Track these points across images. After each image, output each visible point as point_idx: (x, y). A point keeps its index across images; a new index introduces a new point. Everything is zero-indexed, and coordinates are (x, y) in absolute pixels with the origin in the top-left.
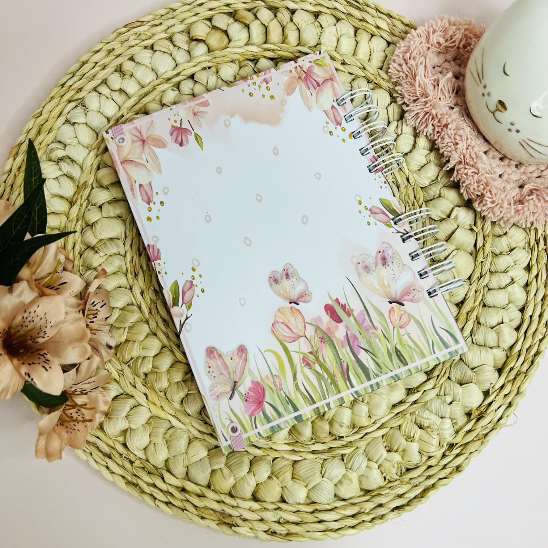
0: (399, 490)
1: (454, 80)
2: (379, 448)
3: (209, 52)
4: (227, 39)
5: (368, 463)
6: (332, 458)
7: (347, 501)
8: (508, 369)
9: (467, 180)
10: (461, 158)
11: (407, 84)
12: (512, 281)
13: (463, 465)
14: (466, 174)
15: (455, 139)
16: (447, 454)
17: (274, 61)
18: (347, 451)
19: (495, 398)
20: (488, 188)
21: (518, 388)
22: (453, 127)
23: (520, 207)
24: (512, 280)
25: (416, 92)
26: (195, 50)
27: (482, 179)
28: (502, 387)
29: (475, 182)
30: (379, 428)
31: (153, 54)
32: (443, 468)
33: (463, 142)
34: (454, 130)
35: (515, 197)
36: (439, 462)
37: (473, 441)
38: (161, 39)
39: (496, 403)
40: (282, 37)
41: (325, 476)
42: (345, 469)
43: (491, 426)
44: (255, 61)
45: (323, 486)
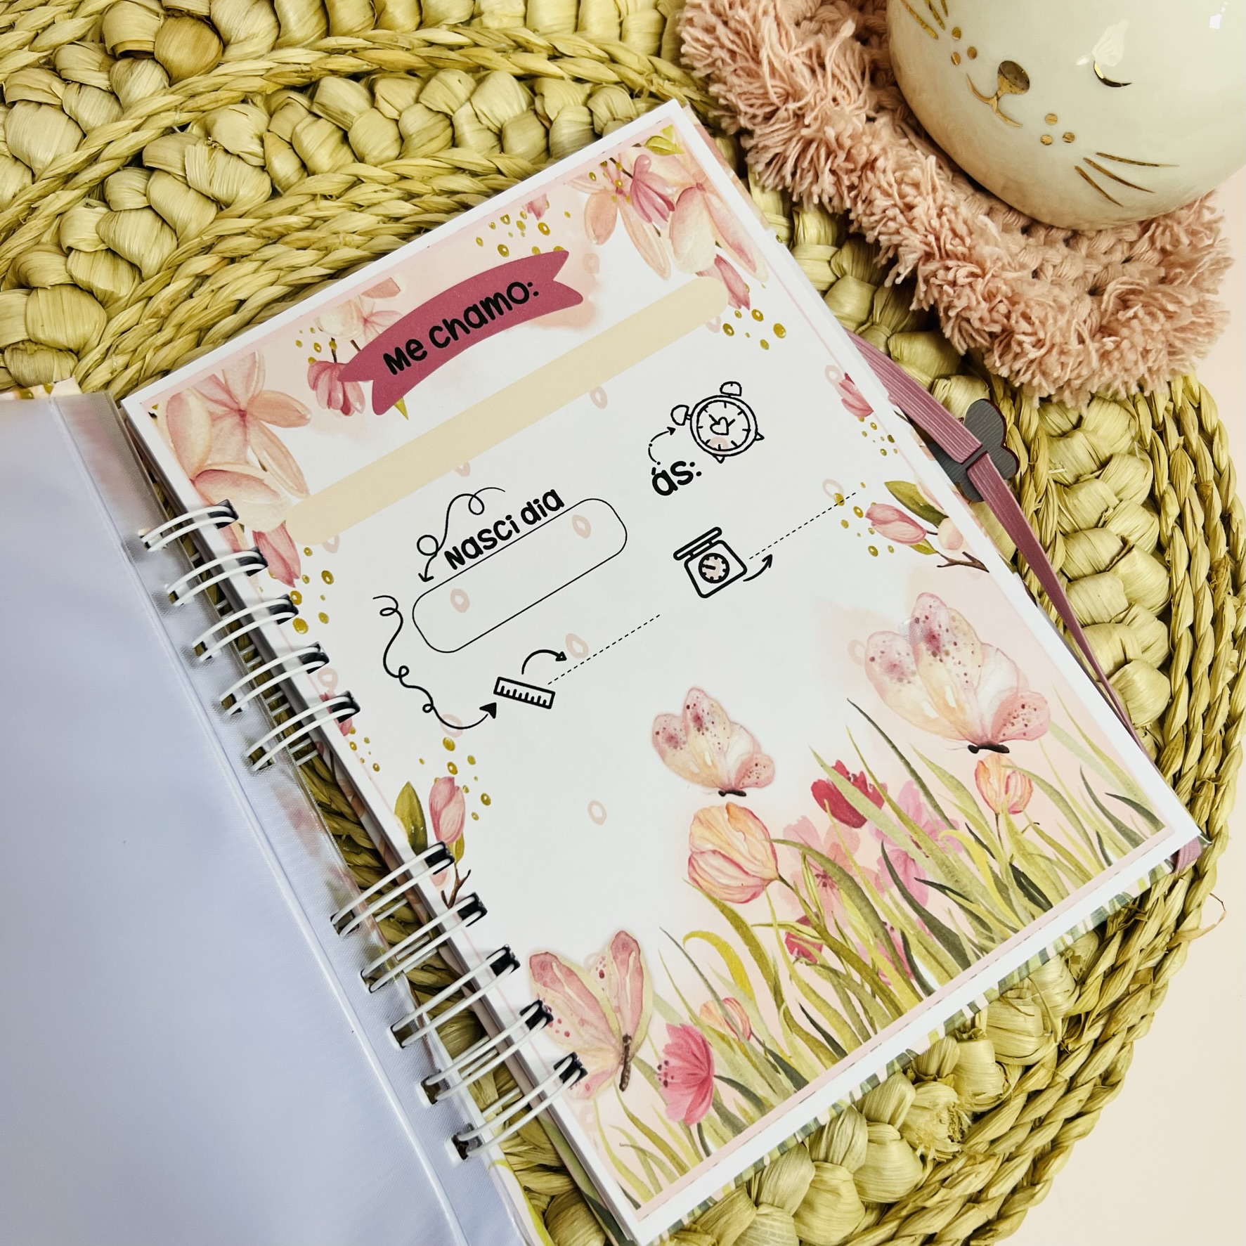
0: (971, 1183)
1: (858, 45)
3: (170, 85)
4: (216, 41)
5: (872, 1129)
9: (959, 297)
10: (928, 244)
11: (738, 76)
12: (1126, 547)
13: (1119, 1066)
14: (953, 284)
15: (902, 196)
16: (1070, 1047)
17: (363, 81)
20: (1021, 307)
21: (1207, 822)
22: (890, 165)
23: (1109, 342)
24: (1125, 541)
25: (766, 93)
26: (129, 84)
27: (998, 289)
29: (981, 299)
31: (7, 113)
32: (1068, 1091)
33: (925, 199)
34: (894, 172)
35: (1089, 321)
36: (1054, 1075)
37: (1128, 994)
38: (22, 69)
40: (370, 14)
41: (763, 1198)
42: (812, 1165)
43: (1164, 943)
44: (309, 88)
45: (764, 1228)
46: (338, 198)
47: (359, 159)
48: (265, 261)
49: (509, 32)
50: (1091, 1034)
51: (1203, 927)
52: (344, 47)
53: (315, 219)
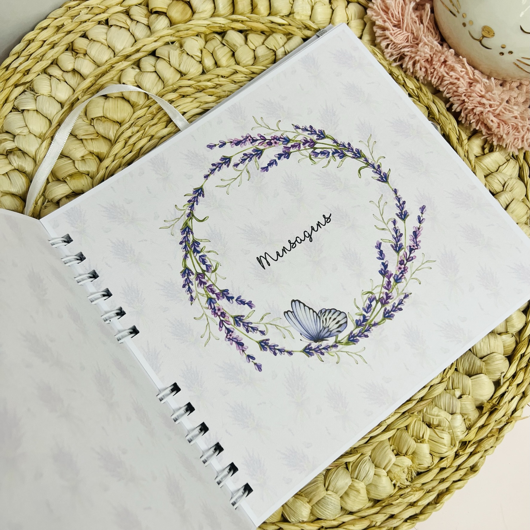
0: (412, 498)
2: (387, 453)
3: (171, 26)
4: (190, 11)
5: (376, 470)
6: (336, 468)
7: (355, 515)
8: (519, 355)
13: (478, 465)
16: (460, 453)
17: (244, 33)
18: (351, 459)
19: (508, 388)
26: (155, 24)
28: (514, 376)
30: (385, 431)
31: (109, 29)
32: (457, 470)
37: (487, 437)
38: (116, 13)
39: (510, 394)
40: (251, 7)
41: (330, 488)
42: (351, 479)
43: (505, 420)
44: (222, 34)
45: (328, 500)
46: (227, 78)
47: (237, 63)
48: (196, 98)
49: (303, 21)
50: (470, 450)
51: (522, 416)
52: (238, 19)
53: (217, 85)
